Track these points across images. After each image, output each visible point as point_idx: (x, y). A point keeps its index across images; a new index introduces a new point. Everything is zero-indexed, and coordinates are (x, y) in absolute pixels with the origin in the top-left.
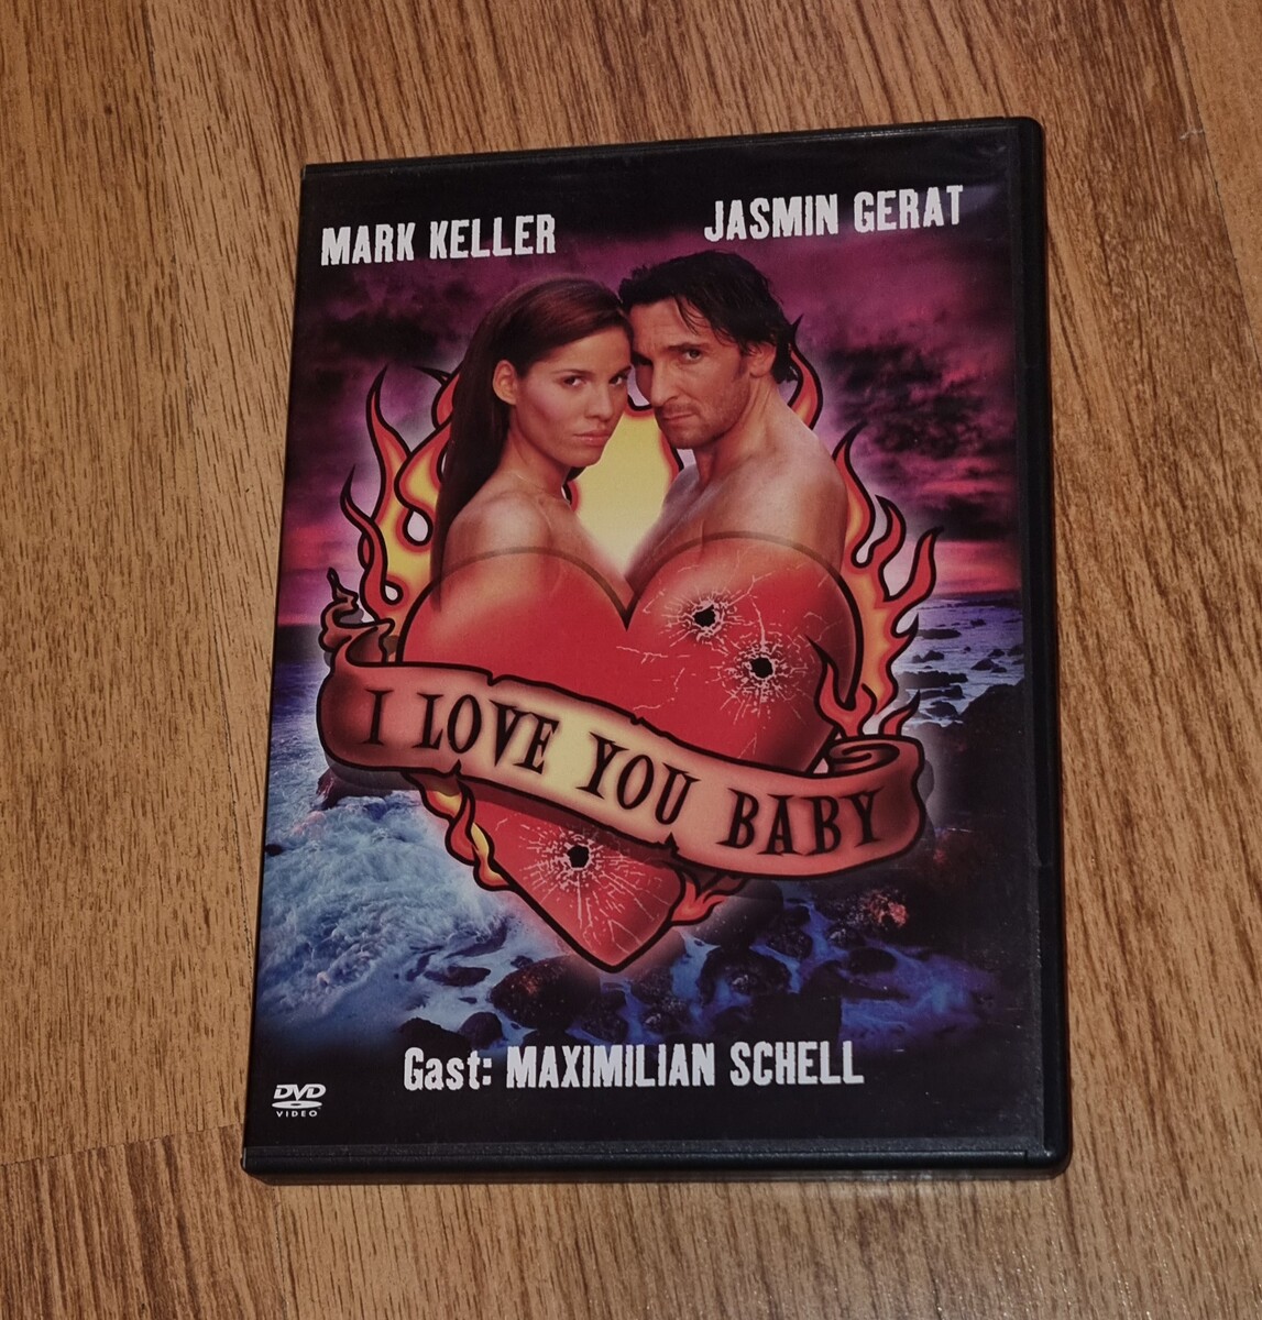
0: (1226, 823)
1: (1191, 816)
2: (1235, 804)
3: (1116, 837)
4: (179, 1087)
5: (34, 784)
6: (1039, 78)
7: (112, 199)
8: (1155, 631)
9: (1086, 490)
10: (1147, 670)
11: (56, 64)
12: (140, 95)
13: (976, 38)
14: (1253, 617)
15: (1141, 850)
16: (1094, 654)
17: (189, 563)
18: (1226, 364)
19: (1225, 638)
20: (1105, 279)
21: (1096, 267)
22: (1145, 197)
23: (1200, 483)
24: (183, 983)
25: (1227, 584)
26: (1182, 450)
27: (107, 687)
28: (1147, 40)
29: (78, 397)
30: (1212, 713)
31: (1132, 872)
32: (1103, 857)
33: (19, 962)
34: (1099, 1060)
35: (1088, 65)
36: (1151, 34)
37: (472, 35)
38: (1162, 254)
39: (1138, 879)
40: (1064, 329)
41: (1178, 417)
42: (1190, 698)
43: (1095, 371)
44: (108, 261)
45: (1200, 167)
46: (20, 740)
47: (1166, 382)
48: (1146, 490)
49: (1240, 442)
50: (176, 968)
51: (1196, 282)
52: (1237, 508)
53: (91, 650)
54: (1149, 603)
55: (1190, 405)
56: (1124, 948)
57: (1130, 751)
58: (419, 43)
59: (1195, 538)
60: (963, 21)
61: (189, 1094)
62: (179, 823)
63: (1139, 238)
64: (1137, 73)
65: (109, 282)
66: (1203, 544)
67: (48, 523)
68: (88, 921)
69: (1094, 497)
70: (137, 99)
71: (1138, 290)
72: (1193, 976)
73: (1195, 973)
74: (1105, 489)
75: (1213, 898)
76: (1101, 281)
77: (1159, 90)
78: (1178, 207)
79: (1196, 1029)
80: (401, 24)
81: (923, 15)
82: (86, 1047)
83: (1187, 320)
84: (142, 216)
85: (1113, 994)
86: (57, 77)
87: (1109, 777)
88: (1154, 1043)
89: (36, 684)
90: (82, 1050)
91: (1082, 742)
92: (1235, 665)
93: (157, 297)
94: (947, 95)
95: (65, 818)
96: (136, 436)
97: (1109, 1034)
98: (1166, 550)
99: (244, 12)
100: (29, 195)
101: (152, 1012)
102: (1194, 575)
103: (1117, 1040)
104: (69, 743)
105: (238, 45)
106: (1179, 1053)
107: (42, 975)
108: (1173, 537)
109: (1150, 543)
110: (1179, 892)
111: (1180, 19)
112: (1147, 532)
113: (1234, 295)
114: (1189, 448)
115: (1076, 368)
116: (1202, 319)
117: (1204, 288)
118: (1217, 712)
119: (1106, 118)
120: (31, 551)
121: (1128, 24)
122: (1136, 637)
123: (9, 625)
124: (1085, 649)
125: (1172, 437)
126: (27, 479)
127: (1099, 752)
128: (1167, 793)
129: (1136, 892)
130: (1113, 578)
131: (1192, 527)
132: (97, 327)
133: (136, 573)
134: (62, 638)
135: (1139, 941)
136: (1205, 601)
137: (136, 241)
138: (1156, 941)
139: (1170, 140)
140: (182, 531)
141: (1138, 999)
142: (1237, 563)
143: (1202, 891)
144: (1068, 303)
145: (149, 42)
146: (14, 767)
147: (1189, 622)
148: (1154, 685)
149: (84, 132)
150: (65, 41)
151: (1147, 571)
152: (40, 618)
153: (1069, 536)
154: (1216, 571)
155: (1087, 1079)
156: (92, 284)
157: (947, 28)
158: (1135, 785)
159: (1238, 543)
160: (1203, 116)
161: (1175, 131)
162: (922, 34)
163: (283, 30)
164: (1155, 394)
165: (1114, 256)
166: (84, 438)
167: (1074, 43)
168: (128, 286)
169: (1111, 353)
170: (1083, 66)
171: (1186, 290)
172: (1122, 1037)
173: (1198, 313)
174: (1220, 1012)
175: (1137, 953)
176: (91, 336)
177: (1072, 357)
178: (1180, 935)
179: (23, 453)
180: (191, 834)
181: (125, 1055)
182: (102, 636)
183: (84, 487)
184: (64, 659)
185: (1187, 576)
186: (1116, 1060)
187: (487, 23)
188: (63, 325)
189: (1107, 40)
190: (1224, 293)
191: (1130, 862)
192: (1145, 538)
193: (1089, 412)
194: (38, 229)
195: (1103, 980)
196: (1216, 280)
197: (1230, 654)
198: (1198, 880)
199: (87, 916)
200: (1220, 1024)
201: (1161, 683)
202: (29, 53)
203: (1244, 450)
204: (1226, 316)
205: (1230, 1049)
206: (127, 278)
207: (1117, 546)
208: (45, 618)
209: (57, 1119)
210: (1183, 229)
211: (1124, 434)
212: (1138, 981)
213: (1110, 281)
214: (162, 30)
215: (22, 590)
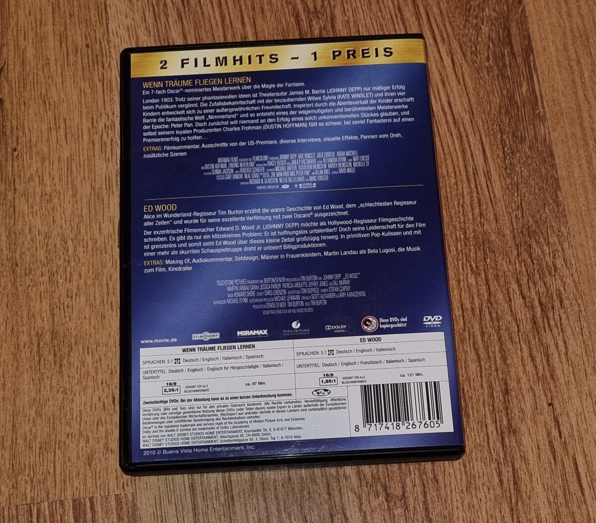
0: (546, 396)
1: (532, 391)
2: (550, 388)
3: (501, 398)
4: (98, 476)
5: (39, 336)
6: (481, 81)
7: (87, 84)
8: (520, 313)
9: (494, 252)
10: (516, 329)
11: (65, 23)
12: (102, 42)
13: (456, 61)
14: (559, 311)
15: (511, 404)
16: (495, 320)
17: (114, 246)
18: (551, 207)
19: (548, 319)
20: (504, 166)
21: (501, 161)
22: (521, 134)
23: (540, 254)
24: (102, 429)
25: (549, 297)
26: (533, 240)
27: (74, 296)
28: (524, 71)
29: (68, 168)
30: (542, 350)
31: (507, 413)
32: (496, 405)
33: (28, 413)
34: (491, 491)
35: (500, 78)
36: (526, 69)
37: (247, 34)
38: (527, 159)
39: (510, 416)
40: (487, 185)
41: (532, 226)
42: (533, 342)
43: (499, 204)
44: (84, 112)
45: (543, 125)
46: (34, 316)
47: (527, 211)
48: (518, 255)
49: (556, 239)
50: (99, 422)
51: (540, 172)
52: (554, 266)
53: (68, 280)
54: (518, 301)
55: (536, 222)
56: (503, 445)
57: (508, 362)
58: (224, 34)
59: (537, 276)
60: (451, 54)
61: (102, 479)
62: (103, 358)
63: (518, 151)
64: (520, 85)
65: (84, 120)
66: (540, 279)
67: (52, 222)
68: (60, 398)
69: (497, 255)
70: (101, 43)
71: (517, 172)
72: (531, 458)
73: (532, 457)
74: (501, 252)
75: (540, 427)
76: (502, 167)
77: (528, 91)
78: (534, 141)
79: (531, 481)
80: (217, 25)
81: (435, 49)
82: (57, 454)
83: (536, 187)
84: (100, 93)
85: (498, 463)
86: (65, 29)
87: (500, 372)
88: (514, 485)
89: (43, 292)
90: (55, 456)
91: (489, 357)
92: (551, 331)
93: (105, 129)
94: (444, 84)
95: (52, 352)
96: (93, 188)
97: (496, 480)
98: (525, 280)
99: (149, 11)
100: (50, 78)
101: (87, 441)
102: (536, 292)
103: (499, 483)
104: (56, 319)
105: (146, 25)
106: (524, 491)
107: (38, 421)
108: (528, 275)
109: (519, 277)
110: (526, 423)
111: (537, 64)
112: (518, 272)
113: (555, 179)
114: (535, 239)
115: (492, 202)
116: (542, 187)
117: (543, 175)
118: (543, 349)
119: (507, 101)
120: (43, 233)
121: (517, 63)
122: (512, 315)
123: (31, 265)
124: (492, 318)
125: (529, 234)
126: (43, 201)
127: (496, 361)
128: (523, 381)
129: (509, 421)
130: (504, 290)
131: (536, 272)
132: (78, 139)
133: (90, 247)
134: (55, 273)
135: (510, 442)
136: (540, 303)
137: (97, 103)
138: (516, 442)
139: (532, 112)
140: (111, 231)
141: (508, 466)
142: (553, 289)
143: (536, 423)
144: (490, 174)
145: (107, 19)
146: (31, 327)
147: (533, 311)
148: (519, 335)
149: (76, 54)
150: (70, 14)
151: (517, 288)
152: (46, 263)
153: (486, 271)
154: (545, 291)
155: (486, 499)
156: (77, 120)
157: (445, 56)
158: (510, 377)
159: (554, 280)
160: (545, 104)
161: (534, 109)
162: (434, 57)
163: (166, 21)
164: (523, 216)
165: (508, 157)
166: (70, 186)
167: (495, 68)
168: (93, 122)
169: (506, 197)
170: (498, 78)
171: (537, 175)
172: (501, 481)
173: (541, 185)
174: (541, 474)
175: (508, 447)
176: (75, 143)
177: (490, 197)
178: (525, 440)
179: (42, 190)
180: (109, 364)
181: (74, 459)
182: (73, 273)
183: (69, 208)
184: (56, 283)
185: (533, 292)
186: (499, 491)
187: (254, 29)
188: (63, 137)
189: (508, 69)
190: (551, 178)
191: (507, 409)
192: (517, 274)
193: (496, 220)
194: (54, 94)
195: (495, 457)
196: (548, 171)
197: (549, 326)
198: (534, 419)
199: (60, 396)
200: (541, 479)
201: (522, 335)
202: (53, 17)
203: (557, 242)
204: (552, 187)
205: (545, 490)
206: (92, 119)
207: (506, 277)
208: (48, 263)
209: (42, 486)
210: (536, 149)
211: (510, 230)
212: (509, 459)
213: (506, 167)
214: (113, 14)
215: (38, 250)
